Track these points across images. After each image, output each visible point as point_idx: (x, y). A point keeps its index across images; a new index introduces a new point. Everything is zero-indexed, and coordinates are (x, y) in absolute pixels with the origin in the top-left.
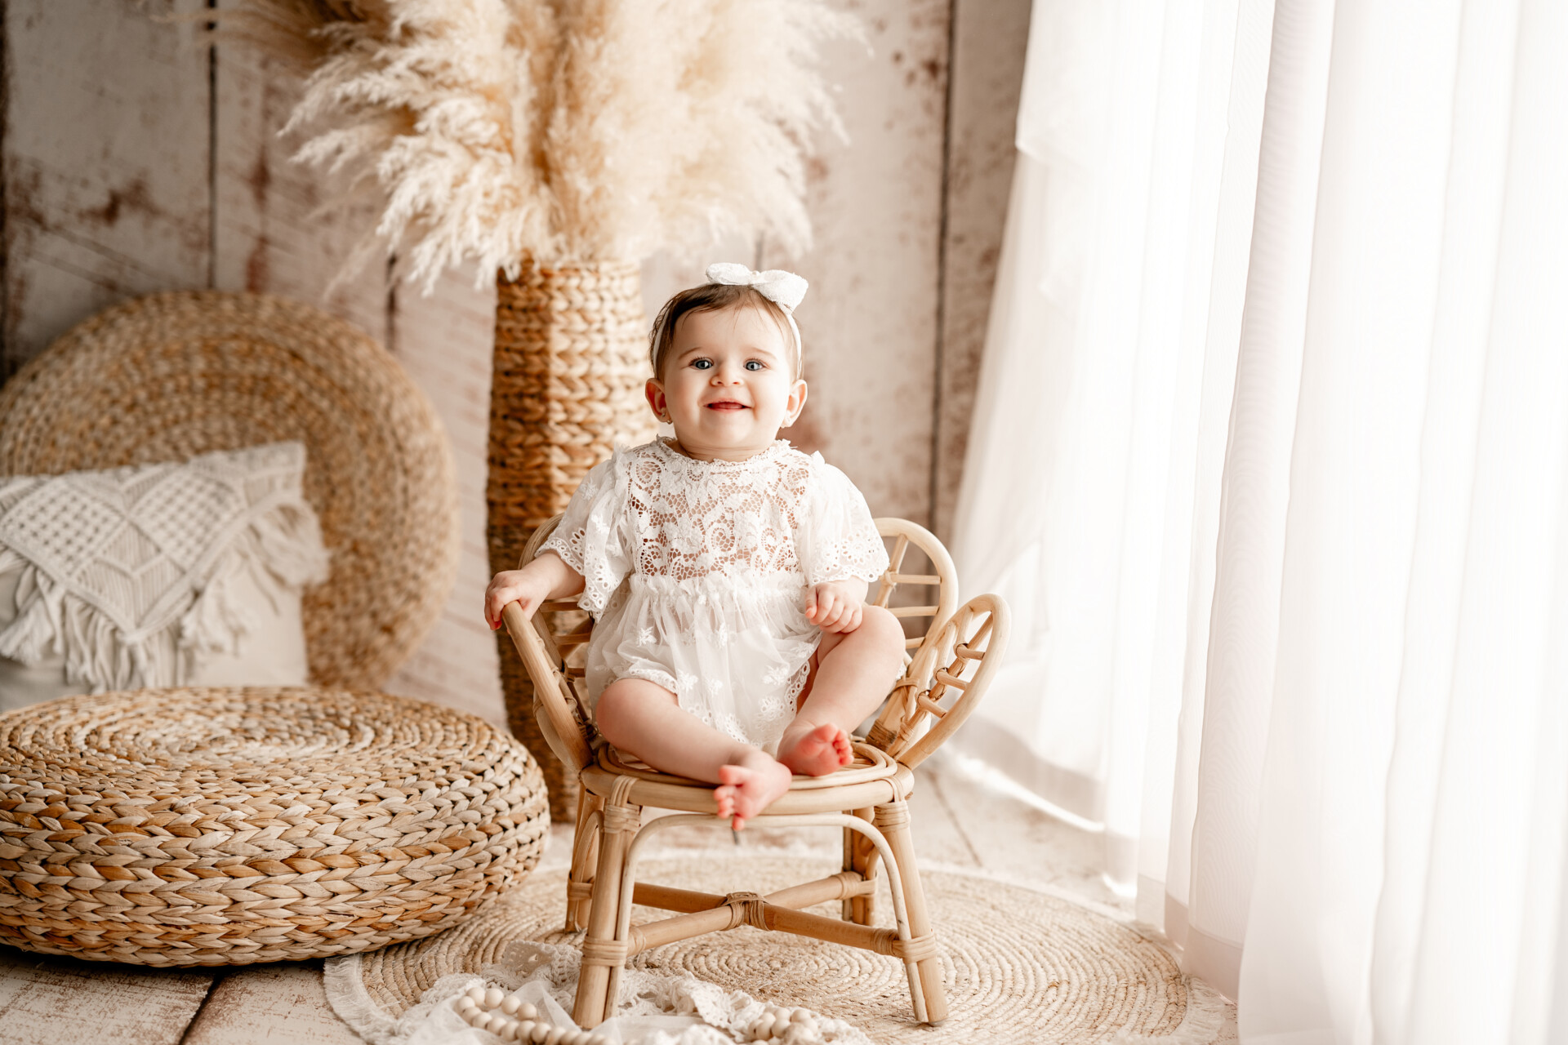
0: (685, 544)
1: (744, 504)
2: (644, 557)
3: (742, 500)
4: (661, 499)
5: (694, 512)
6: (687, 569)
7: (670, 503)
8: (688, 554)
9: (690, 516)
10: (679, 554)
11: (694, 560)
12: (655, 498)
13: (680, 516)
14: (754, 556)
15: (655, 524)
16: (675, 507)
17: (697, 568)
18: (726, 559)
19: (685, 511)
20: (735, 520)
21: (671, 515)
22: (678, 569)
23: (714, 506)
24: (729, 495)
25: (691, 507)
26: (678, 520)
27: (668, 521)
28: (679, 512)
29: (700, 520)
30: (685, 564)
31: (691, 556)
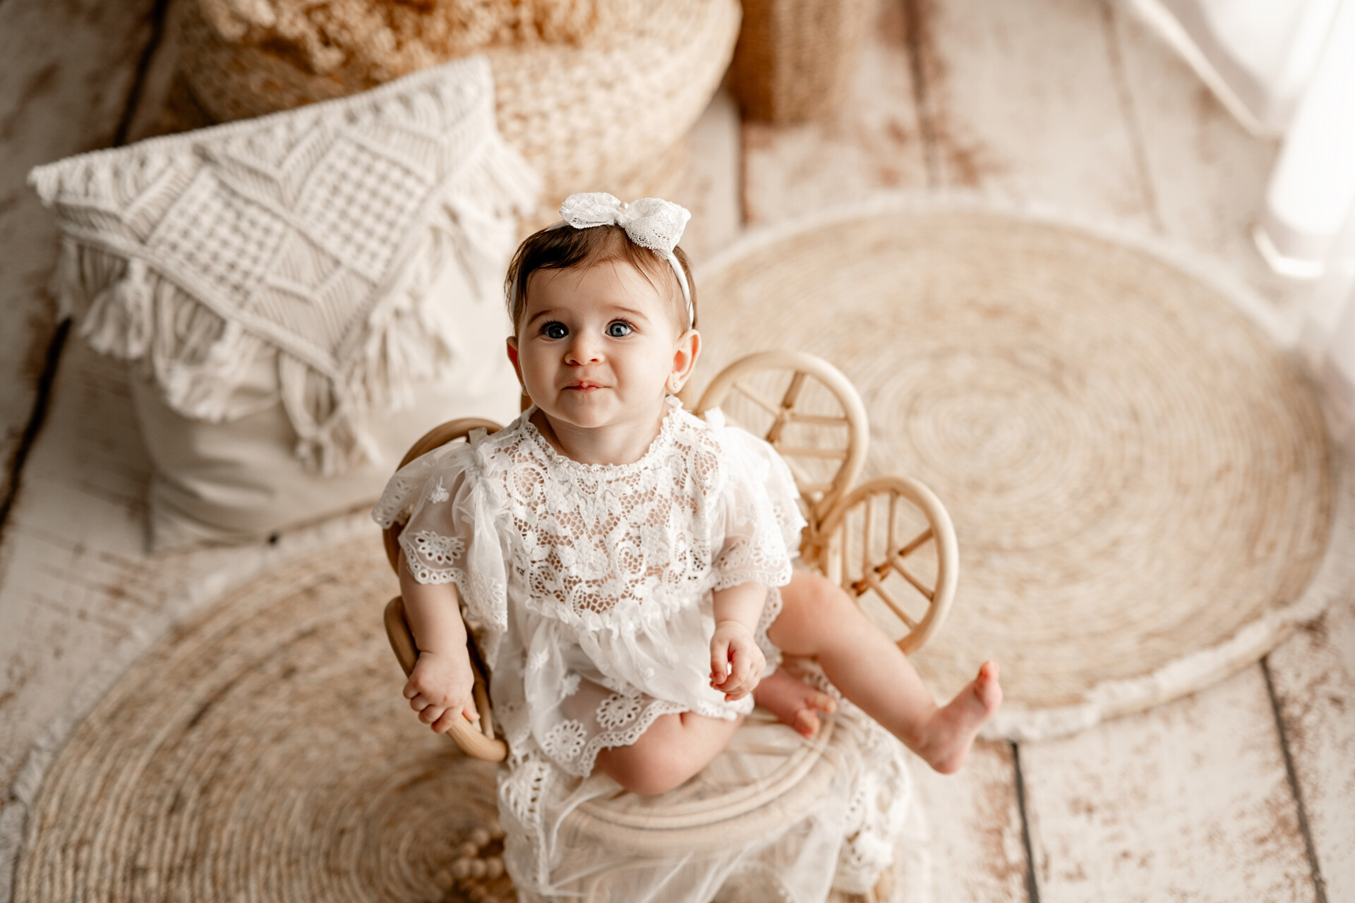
0: (587, 568)
1: (652, 516)
2: (534, 577)
3: (648, 511)
4: (549, 517)
5: (594, 534)
6: (590, 596)
7: (562, 522)
8: (591, 579)
9: (590, 537)
10: (580, 581)
11: (599, 586)
12: (541, 515)
13: (577, 538)
14: (666, 572)
15: (543, 543)
16: (569, 527)
17: (603, 596)
18: (637, 581)
19: (582, 533)
20: (642, 536)
21: (565, 537)
22: (580, 597)
23: (616, 524)
24: (632, 507)
25: (590, 527)
26: (575, 542)
27: (562, 544)
28: (574, 533)
29: (601, 541)
30: (588, 591)
31: (594, 581)
